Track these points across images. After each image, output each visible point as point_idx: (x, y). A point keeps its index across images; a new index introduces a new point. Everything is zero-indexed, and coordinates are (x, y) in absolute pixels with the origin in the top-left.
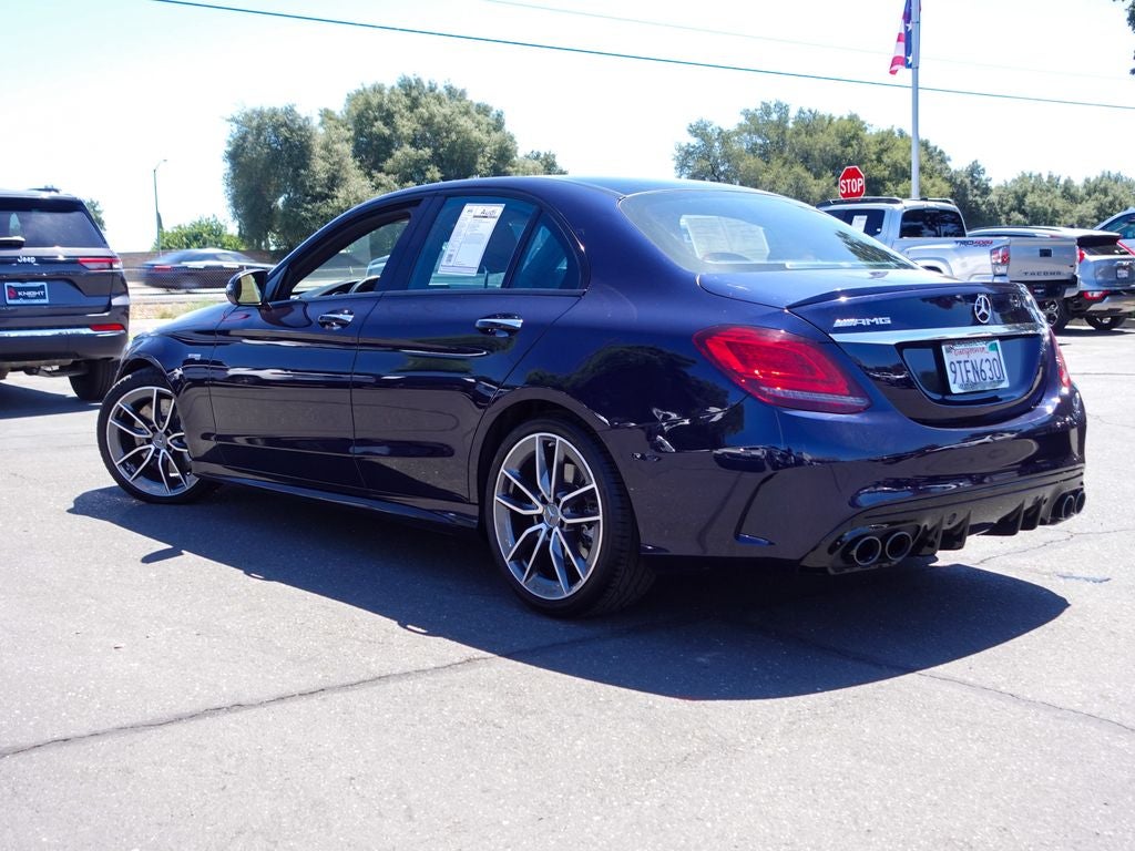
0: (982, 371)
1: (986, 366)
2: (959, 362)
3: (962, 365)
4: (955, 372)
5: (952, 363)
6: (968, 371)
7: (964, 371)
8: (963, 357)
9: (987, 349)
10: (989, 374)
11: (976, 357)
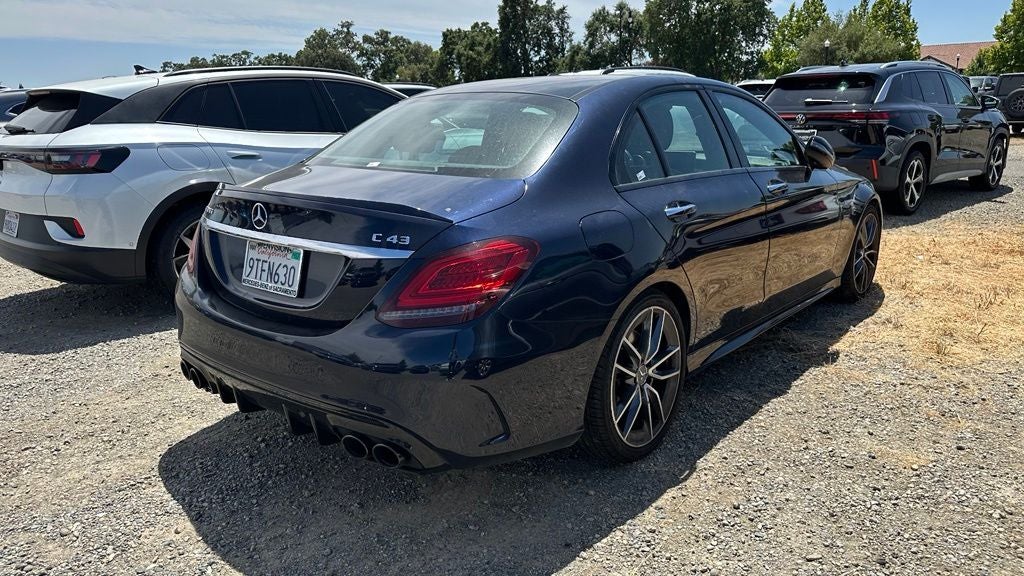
0: (276, 274)
1: (282, 271)
2: (258, 260)
3: (260, 263)
4: (252, 267)
5: (252, 259)
6: (263, 270)
7: (260, 269)
8: (264, 257)
9: (290, 256)
10: (282, 279)
11: (276, 260)
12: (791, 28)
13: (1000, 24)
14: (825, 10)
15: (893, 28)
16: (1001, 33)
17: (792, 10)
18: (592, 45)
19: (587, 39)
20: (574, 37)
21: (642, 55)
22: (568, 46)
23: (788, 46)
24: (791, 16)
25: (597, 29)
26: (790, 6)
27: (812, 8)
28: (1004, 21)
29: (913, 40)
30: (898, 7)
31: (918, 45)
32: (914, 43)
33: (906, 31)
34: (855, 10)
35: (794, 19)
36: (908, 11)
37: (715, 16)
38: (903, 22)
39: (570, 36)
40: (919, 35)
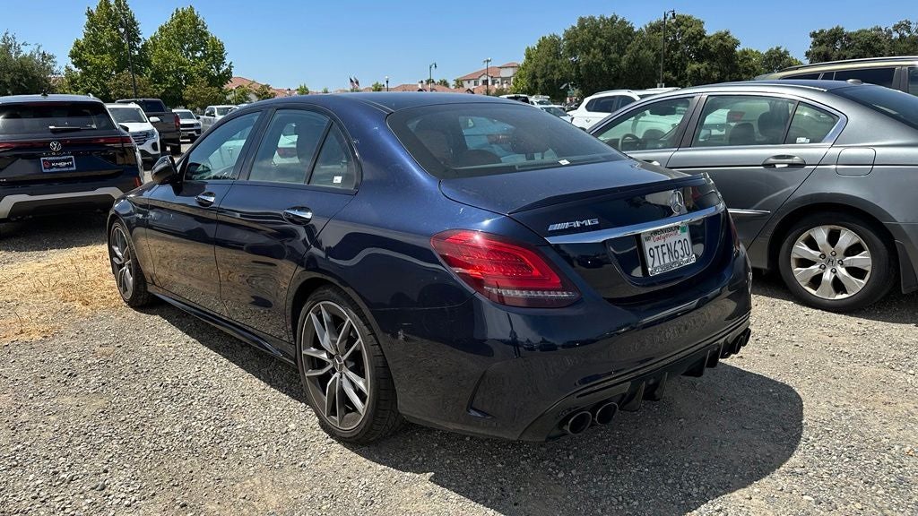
0: (675, 251)
1: (678, 247)
2: (657, 247)
3: (660, 249)
4: (653, 257)
5: (651, 249)
6: (664, 254)
7: (661, 254)
8: (661, 242)
9: (679, 232)
10: (681, 253)
11: (671, 240)
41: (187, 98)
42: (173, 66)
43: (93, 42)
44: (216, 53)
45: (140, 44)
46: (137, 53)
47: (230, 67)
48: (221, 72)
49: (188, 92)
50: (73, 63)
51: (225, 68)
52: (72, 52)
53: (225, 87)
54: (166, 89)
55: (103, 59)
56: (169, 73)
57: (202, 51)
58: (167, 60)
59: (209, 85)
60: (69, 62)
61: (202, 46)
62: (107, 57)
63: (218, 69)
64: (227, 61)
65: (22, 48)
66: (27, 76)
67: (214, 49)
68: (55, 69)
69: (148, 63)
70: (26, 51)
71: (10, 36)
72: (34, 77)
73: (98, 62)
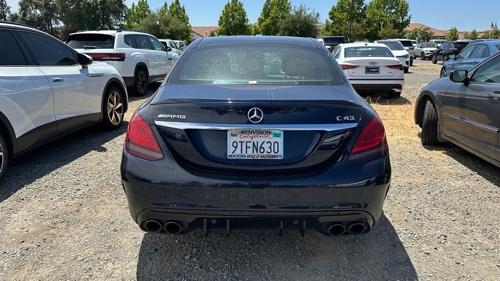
2: (242, 142)
12: (134, 14)
13: (219, 19)
14: (148, 7)
15: (179, 18)
16: (220, 23)
17: (133, 6)
18: (24, 15)
19: (21, 11)
20: (10, 10)
21: (57, 23)
22: (8, 15)
23: (134, 23)
24: (133, 8)
25: (27, 6)
26: (132, 3)
27: (143, 6)
28: (221, 18)
29: (188, 24)
30: (180, 9)
31: (190, 26)
32: (188, 25)
33: (185, 19)
34: (162, 8)
35: (135, 10)
36: (184, 11)
37: (98, 5)
38: (183, 15)
39: (8, 9)
40: (190, 21)
41: (380, 35)
42: (377, 18)
43: (341, 7)
44: (403, 10)
45: (363, 7)
46: (361, 11)
47: (410, 17)
48: (404, 20)
49: (381, 32)
50: (330, 18)
51: (407, 18)
52: (330, 12)
53: (405, 29)
54: (372, 30)
55: (343, 15)
56: (375, 22)
57: (396, 9)
58: (374, 14)
59: (394, 28)
60: (328, 17)
61: (396, 6)
62: (345, 14)
63: (402, 19)
64: (409, 15)
65: (307, 11)
66: (306, 24)
67: (402, 7)
68: (319, 21)
69: (365, 17)
70: (308, 12)
71: (303, 5)
72: (309, 25)
73: (340, 16)
